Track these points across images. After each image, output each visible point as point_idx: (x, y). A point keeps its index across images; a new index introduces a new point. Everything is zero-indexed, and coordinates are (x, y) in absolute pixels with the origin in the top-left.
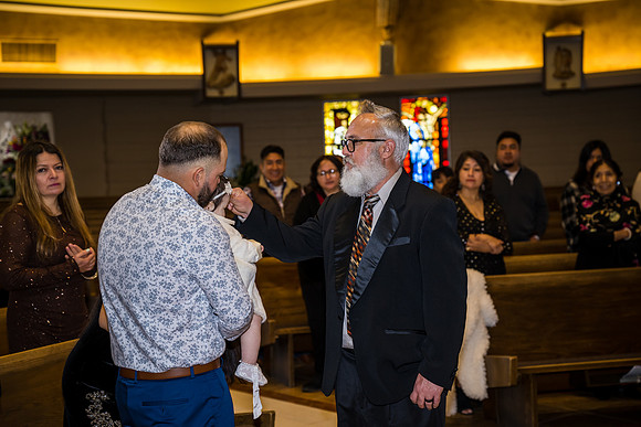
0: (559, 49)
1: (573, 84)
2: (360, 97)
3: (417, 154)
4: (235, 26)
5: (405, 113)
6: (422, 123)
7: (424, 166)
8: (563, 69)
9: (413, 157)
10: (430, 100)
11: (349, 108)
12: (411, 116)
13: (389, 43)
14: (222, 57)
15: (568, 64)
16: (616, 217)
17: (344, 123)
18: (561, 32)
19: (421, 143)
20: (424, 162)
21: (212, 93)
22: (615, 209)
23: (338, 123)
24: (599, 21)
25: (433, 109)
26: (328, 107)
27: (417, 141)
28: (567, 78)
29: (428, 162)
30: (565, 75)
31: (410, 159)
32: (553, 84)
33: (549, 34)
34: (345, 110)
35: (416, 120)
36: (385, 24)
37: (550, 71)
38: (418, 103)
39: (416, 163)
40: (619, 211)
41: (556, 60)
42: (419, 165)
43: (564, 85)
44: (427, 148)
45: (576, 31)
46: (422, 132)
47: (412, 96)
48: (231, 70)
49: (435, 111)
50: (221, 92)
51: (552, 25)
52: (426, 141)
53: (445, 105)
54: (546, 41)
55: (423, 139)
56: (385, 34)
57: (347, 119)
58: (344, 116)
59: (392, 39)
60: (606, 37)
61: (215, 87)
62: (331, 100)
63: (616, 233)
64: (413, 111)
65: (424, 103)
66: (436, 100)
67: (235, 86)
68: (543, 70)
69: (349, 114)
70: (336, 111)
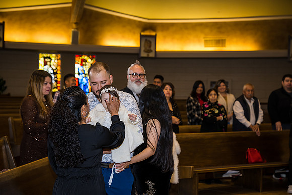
0: (146, 40)
1: (152, 55)
2: (57, 53)
3: (81, 80)
5: (76, 61)
6: (84, 66)
7: (84, 85)
8: (148, 48)
9: (80, 81)
10: (88, 56)
11: (51, 57)
12: (79, 63)
13: (75, 30)
15: (150, 47)
16: (217, 112)
17: (49, 64)
18: (147, 33)
19: (83, 75)
20: (84, 84)
22: (217, 108)
23: (45, 64)
24: (162, 31)
25: (89, 60)
26: (41, 56)
27: (82, 74)
28: (149, 53)
29: (86, 84)
30: (149, 51)
31: (78, 82)
32: (144, 55)
33: (143, 34)
34: (49, 58)
35: (82, 65)
36: (75, 22)
37: (143, 49)
38: (83, 58)
39: (81, 84)
40: (218, 109)
41: (145, 44)
42: (82, 85)
43: (148, 55)
44: (86, 77)
45: (153, 34)
46: (84, 70)
47: (80, 54)
49: (90, 61)
51: (144, 29)
52: (86, 74)
53: (94, 59)
54: (142, 36)
55: (84, 74)
56: (74, 26)
57: (50, 62)
58: (48, 60)
59: (77, 29)
60: (165, 37)
62: (43, 53)
63: (218, 118)
64: (80, 61)
65: (85, 58)
66: (90, 57)
67: (1, 43)
68: (140, 48)
69: (51, 60)
70: (45, 58)
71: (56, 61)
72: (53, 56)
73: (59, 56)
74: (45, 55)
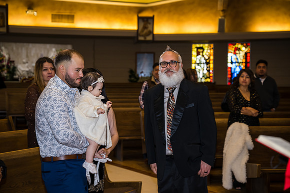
2: (209, 42)
3: (234, 69)
4: (153, 9)
5: (230, 50)
6: (238, 55)
9: (233, 70)
10: (242, 44)
13: (223, 18)
14: (146, 22)
19: (237, 64)
21: (141, 38)
25: (243, 49)
27: (235, 63)
31: (231, 71)
35: (235, 54)
36: (222, 9)
39: (234, 73)
44: (239, 66)
46: (237, 59)
47: (233, 42)
48: (150, 28)
50: (145, 38)
52: (239, 63)
53: (249, 47)
55: (238, 62)
56: (221, 14)
59: (224, 16)
61: (142, 36)
62: (196, 43)
65: (239, 46)
66: (245, 45)
67: (151, 36)
69: (204, 50)
70: (198, 48)
71: (209, 51)
72: (206, 46)
73: (212, 46)
74: (198, 46)
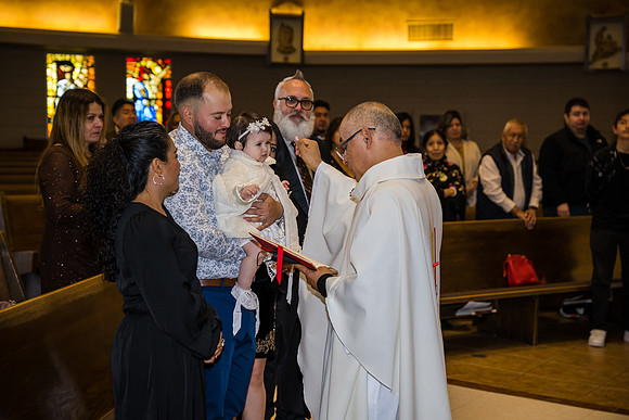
0: (282, 25)
1: (294, 59)
2: (85, 53)
3: (141, 112)
5: (129, 72)
6: (146, 83)
8: (286, 44)
10: (154, 60)
15: (291, 40)
16: (444, 179)
18: (285, 10)
19: (145, 102)
22: (443, 171)
24: (317, 4)
25: (157, 70)
27: (141, 100)
28: (290, 53)
30: (288, 50)
32: (277, 58)
33: (274, 11)
35: (141, 80)
38: (143, 63)
40: (446, 173)
41: (280, 35)
43: (286, 59)
44: (150, 107)
45: (297, 11)
46: (145, 91)
47: (138, 56)
51: (279, 2)
52: (150, 100)
54: (273, 18)
55: (147, 99)
60: (322, 19)
62: (54, 52)
63: (446, 191)
65: (149, 63)
66: (160, 61)
68: (270, 44)
69: (73, 68)
70: (59, 63)
71: (85, 71)
72: (77, 60)
73: (91, 60)
74: (60, 57)
